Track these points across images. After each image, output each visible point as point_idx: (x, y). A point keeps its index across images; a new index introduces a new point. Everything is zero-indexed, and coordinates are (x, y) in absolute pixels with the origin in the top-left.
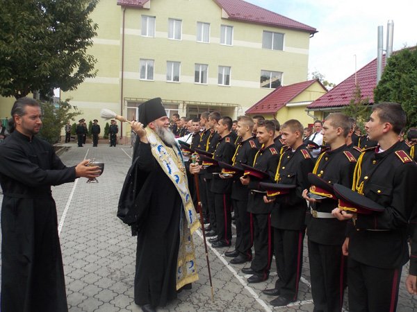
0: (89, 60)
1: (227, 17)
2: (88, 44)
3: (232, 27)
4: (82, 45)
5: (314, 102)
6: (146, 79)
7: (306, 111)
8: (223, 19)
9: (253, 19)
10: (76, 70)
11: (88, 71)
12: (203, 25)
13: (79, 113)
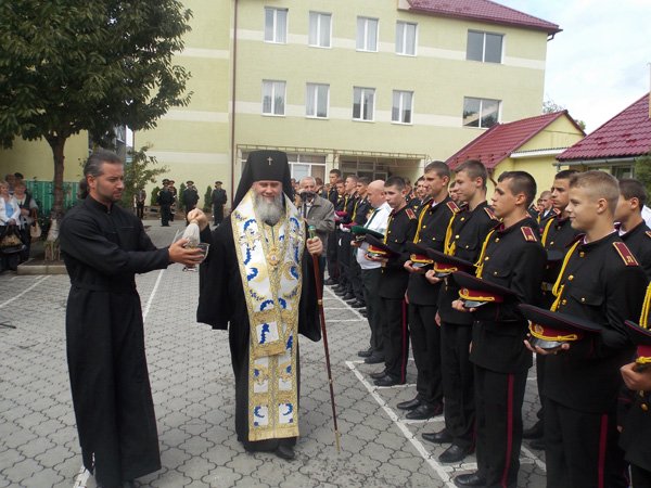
0: (178, 75)
1: (407, 7)
2: (175, 48)
3: (415, 25)
4: (165, 49)
5: (569, 150)
6: (272, 114)
7: (554, 165)
8: (400, 10)
9: (452, 10)
10: (154, 92)
11: (176, 95)
12: (367, 21)
13: (163, 171)
